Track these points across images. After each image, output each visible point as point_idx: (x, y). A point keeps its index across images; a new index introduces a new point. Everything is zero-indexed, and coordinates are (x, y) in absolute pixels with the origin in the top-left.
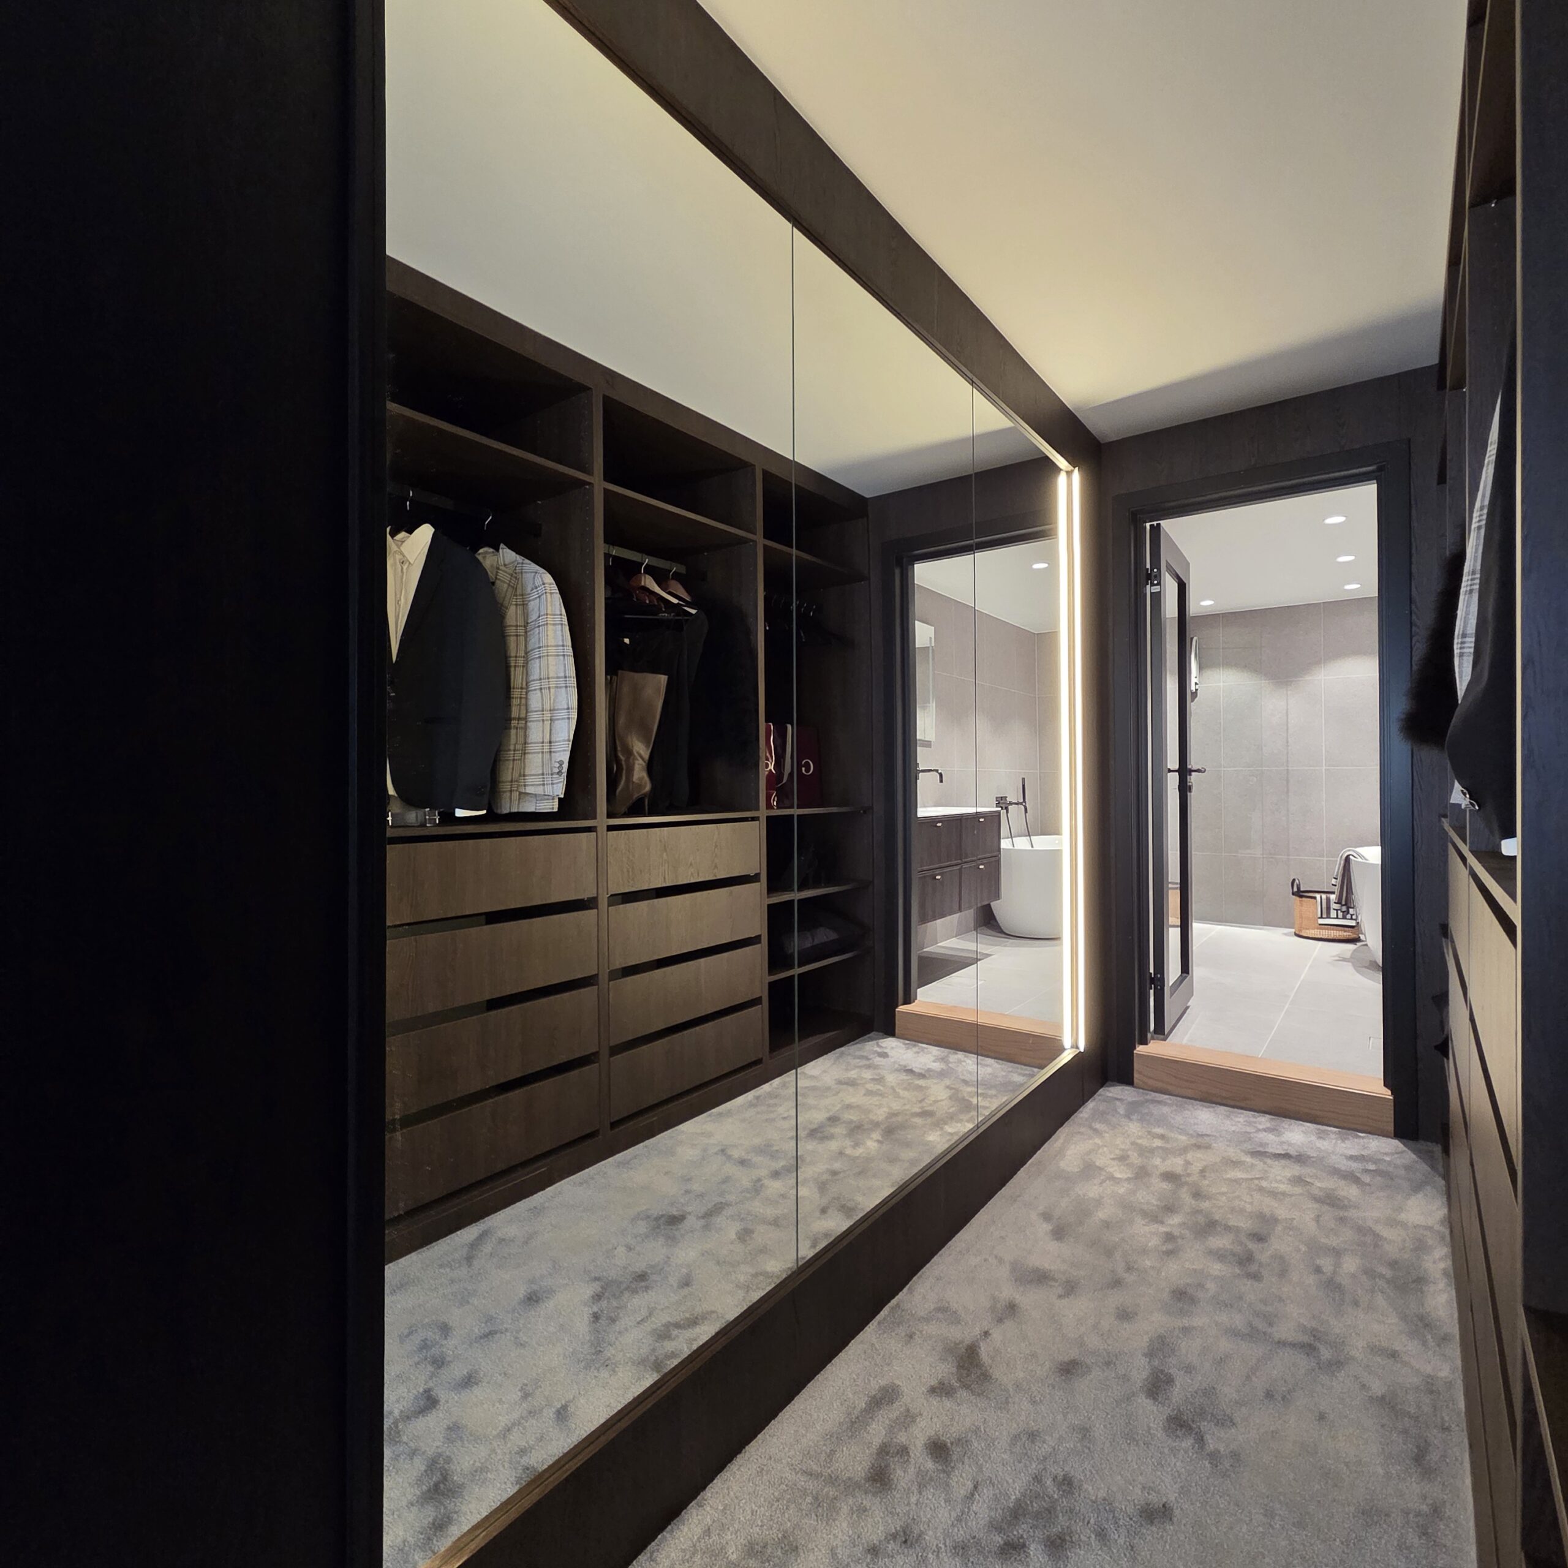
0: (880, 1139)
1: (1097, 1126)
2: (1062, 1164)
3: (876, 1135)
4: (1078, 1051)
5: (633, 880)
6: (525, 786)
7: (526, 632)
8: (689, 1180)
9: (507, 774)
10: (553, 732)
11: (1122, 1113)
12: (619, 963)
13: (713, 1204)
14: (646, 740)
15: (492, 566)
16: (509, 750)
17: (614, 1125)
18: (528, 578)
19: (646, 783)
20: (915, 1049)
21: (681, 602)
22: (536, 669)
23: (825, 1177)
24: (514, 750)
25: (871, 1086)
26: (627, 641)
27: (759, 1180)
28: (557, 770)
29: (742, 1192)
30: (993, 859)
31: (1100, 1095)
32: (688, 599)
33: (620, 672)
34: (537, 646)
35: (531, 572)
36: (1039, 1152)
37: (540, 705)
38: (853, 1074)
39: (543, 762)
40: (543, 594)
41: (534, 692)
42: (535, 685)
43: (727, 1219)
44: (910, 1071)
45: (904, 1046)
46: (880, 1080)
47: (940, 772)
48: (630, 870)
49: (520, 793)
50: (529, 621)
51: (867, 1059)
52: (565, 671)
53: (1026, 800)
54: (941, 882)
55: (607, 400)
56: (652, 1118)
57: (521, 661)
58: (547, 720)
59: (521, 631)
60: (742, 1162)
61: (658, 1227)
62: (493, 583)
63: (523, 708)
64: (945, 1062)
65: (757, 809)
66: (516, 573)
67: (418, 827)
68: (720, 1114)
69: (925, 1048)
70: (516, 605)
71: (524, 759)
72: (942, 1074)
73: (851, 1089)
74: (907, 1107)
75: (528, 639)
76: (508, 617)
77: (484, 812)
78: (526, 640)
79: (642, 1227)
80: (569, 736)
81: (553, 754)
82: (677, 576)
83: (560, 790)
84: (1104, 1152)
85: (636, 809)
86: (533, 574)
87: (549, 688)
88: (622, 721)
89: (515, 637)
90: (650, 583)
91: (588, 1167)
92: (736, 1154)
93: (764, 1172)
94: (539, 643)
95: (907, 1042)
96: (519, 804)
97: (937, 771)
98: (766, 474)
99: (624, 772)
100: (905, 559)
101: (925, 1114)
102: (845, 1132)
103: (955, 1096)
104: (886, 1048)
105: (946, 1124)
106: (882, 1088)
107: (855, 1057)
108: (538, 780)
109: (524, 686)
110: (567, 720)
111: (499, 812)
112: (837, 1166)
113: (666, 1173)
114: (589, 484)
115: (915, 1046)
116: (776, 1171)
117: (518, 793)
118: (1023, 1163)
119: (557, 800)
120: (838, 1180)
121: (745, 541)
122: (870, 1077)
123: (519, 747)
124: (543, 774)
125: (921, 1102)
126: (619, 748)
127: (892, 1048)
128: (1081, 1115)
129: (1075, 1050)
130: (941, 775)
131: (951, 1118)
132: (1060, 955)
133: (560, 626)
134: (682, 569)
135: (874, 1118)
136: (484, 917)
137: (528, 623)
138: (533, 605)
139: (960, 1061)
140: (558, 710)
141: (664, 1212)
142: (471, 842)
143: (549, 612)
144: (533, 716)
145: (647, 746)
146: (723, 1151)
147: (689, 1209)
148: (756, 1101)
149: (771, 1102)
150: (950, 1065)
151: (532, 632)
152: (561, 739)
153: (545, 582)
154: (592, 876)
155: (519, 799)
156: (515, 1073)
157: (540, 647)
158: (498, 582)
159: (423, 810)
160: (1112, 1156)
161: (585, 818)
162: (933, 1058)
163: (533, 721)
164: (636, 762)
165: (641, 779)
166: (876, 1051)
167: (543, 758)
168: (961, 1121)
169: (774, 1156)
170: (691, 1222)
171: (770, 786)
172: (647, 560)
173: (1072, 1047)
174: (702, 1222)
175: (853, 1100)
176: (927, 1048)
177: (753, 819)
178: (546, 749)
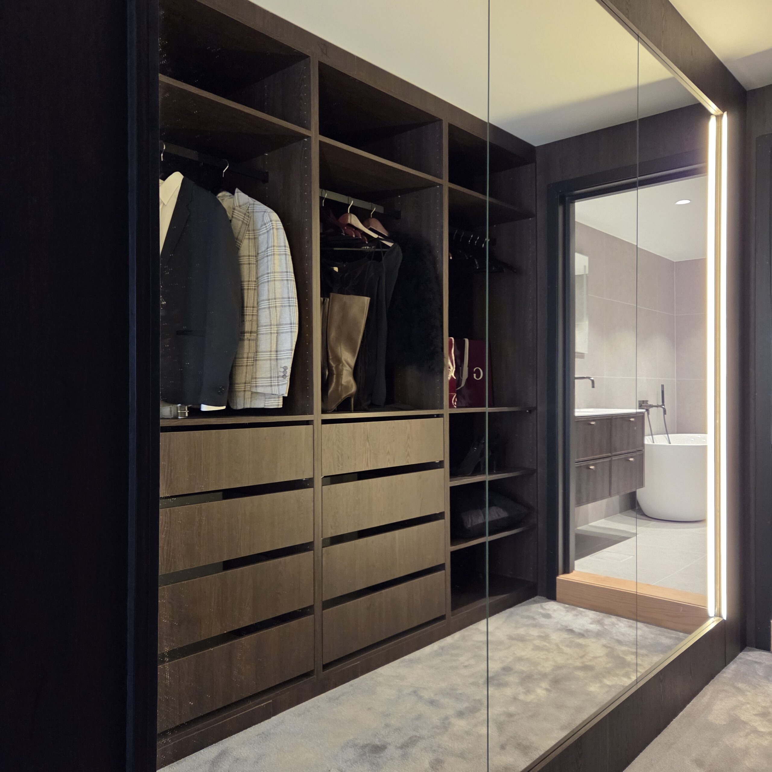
0: (548, 687)
1: (740, 685)
2: (711, 718)
3: (545, 684)
4: (721, 619)
5: (342, 464)
6: (256, 386)
7: (257, 261)
8: (388, 715)
9: (242, 376)
10: (279, 342)
11: (761, 674)
12: (331, 533)
13: (409, 737)
14: (353, 351)
15: (229, 207)
16: (243, 358)
17: (326, 667)
18: (258, 216)
19: (352, 385)
20: (574, 612)
21: (380, 237)
22: (265, 290)
23: (502, 718)
24: (248, 358)
25: (537, 642)
26: (336, 269)
27: (446, 718)
28: (282, 374)
29: (433, 728)
30: (638, 453)
31: (741, 658)
32: (385, 234)
33: (331, 294)
34: (266, 272)
35: (261, 211)
36: (688, 706)
37: (268, 321)
38: (522, 631)
39: (271, 367)
40: (271, 229)
41: (264, 310)
42: (264, 305)
43: (422, 750)
44: (571, 631)
45: (564, 609)
46: (545, 637)
47: (592, 379)
48: (340, 456)
49: (252, 393)
50: (260, 252)
51: (534, 619)
52: (288, 293)
53: (665, 403)
54: (594, 471)
55: (322, 67)
56: (355, 662)
57: (253, 285)
58: (274, 333)
59: (253, 260)
60: (432, 702)
61: (364, 754)
62: (231, 221)
63: (255, 323)
64: (600, 624)
65: (442, 408)
66: (248, 213)
67: (172, 418)
68: (411, 661)
69: (582, 611)
70: (249, 238)
71: (256, 365)
72: (598, 635)
73: (521, 644)
74: (570, 662)
75: (259, 267)
76: (242, 249)
77: (224, 408)
78: (257, 266)
79: (351, 754)
80: (292, 346)
81: (279, 361)
82: (377, 215)
83: (284, 390)
84: (748, 708)
85: (344, 407)
86: (262, 213)
87: (276, 307)
88: (333, 334)
89: (248, 266)
90: (354, 220)
91: (304, 701)
92: (426, 695)
93: (450, 712)
94: (268, 270)
95: (567, 606)
96: (251, 401)
97: (589, 378)
98: (451, 127)
99: (335, 376)
100: (567, 198)
101: (586, 668)
102: (517, 681)
103: (611, 653)
104: (548, 610)
105: (604, 677)
106: (547, 645)
107: (523, 617)
108: (266, 382)
109: (255, 305)
110: (290, 333)
111: (235, 408)
112: (512, 709)
113: (369, 709)
114: (308, 137)
115: (574, 609)
116: (461, 711)
117: (250, 393)
118: (675, 715)
119: (282, 399)
120: (513, 721)
121: (432, 185)
122: (537, 634)
123: (251, 355)
124: (271, 377)
125: (582, 657)
126: (331, 357)
127: (555, 610)
128: (725, 675)
129: (718, 618)
130: (593, 382)
131: (608, 672)
132: (705, 536)
133: (284, 256)
134: (381, 210)
135: (542, 669)
136: (221, 493)
137: (258, 254)
138: (262, 239)
139: (613, 624)
140: (282, 325)
141: (369, 742)
142: (214, 431)
143: (276, 244)
144: (263, 330)
145: (354, 355)
146: (415, 692)
147: (389, 740)
148: (441, 651)
149: (453, 652)
150: (606, 627)
151: (262, 261)
152: (286, 348)
153: (272, 219)
154: (309, 460)
155: (251, 397)
156: (246, 622)
157: (268, 273)
158: (234, 220)
159: (175, 405)
160: (755, 713)
161: (304, 413)
162: (590, 621)
163: (263, 334)
164: (345, 368)
165: (348, 382)
166: (540, 612)
167: (271, 364)
168: (617, 675)
169: (458, 698)
170: (391, 751)
171: (452, 389)
172: (352, 202)
173: (715, 616)
174: (400, 752)
175: (523, 653)
176: (584, 612)
177: (438, 416)
178: (274, 357)
